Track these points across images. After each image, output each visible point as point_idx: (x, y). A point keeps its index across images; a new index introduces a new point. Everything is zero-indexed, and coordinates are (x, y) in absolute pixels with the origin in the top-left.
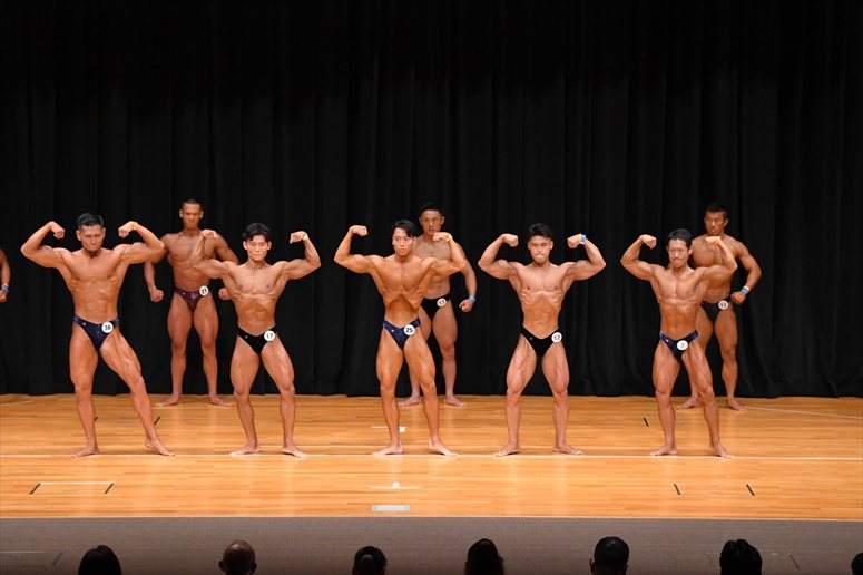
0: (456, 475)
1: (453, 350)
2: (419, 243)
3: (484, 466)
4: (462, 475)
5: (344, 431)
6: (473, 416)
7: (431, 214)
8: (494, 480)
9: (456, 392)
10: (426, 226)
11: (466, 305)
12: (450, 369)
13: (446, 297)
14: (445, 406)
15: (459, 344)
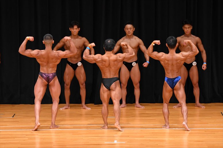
0: (141, 137)
1: (139, 85)
2: (124, 39)
3: (153, 133)
4: (144, 137)
5: (94, 119)
6: (147, 112)
7: (129, 26)
8: (157, 139)
9: (140, 102)
10: (127, 31)
11: (145, 65)
12: (137, 92)
13: (136, 62)
14: (136, 108)
15: (141, 82)
